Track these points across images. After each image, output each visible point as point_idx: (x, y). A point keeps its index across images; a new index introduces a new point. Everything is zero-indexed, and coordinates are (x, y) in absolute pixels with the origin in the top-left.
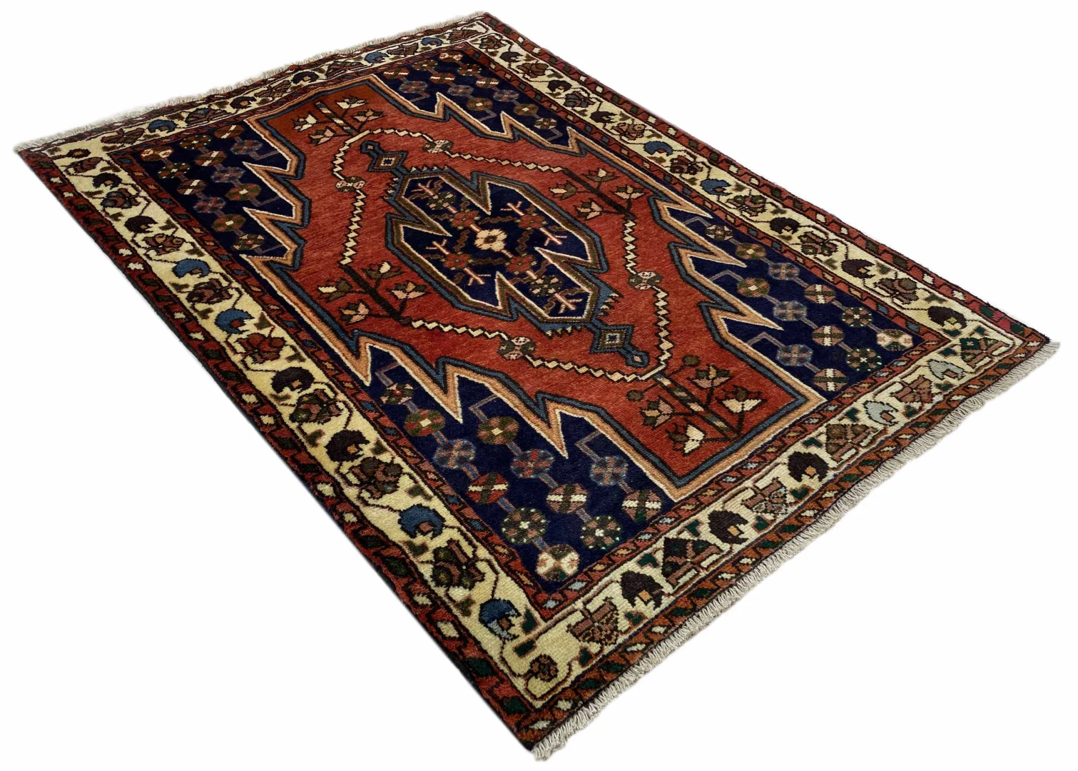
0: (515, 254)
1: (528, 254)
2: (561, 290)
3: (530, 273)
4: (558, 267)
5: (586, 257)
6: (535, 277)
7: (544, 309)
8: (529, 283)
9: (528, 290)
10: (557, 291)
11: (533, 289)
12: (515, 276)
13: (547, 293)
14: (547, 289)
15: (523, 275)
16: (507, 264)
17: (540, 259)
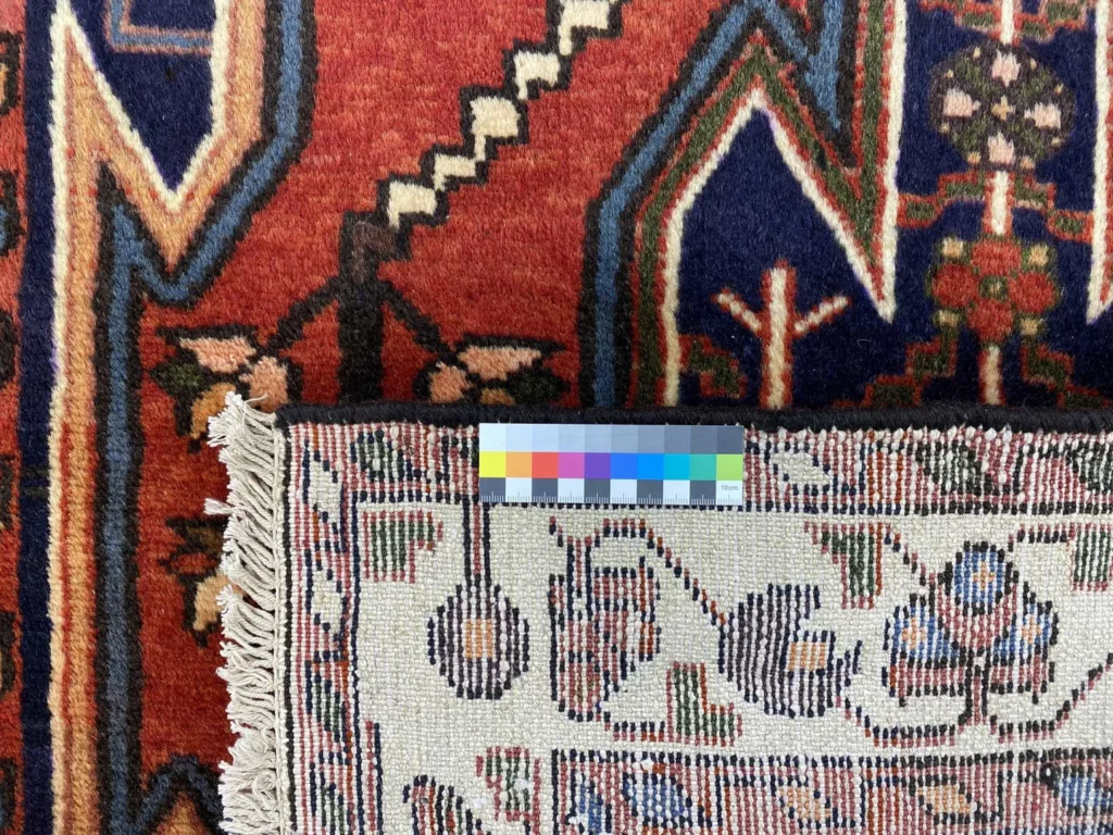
0: (970, 346)
1: (933, 306)
2: (977, 38)
3: (999, 219)
4: (894, 152)
5: (759, 123)
6: (1001, 182)
7: (1092, 15)
8: (1042, 172)
9: (1066, 146)
10: (992, 46)
11: (1050, 132)
12: (1055, 242)
13: (1026, 74)
14: (1011, 91)
15: (1027, 227)
16: (1030, 327)
17: (916, 249)
